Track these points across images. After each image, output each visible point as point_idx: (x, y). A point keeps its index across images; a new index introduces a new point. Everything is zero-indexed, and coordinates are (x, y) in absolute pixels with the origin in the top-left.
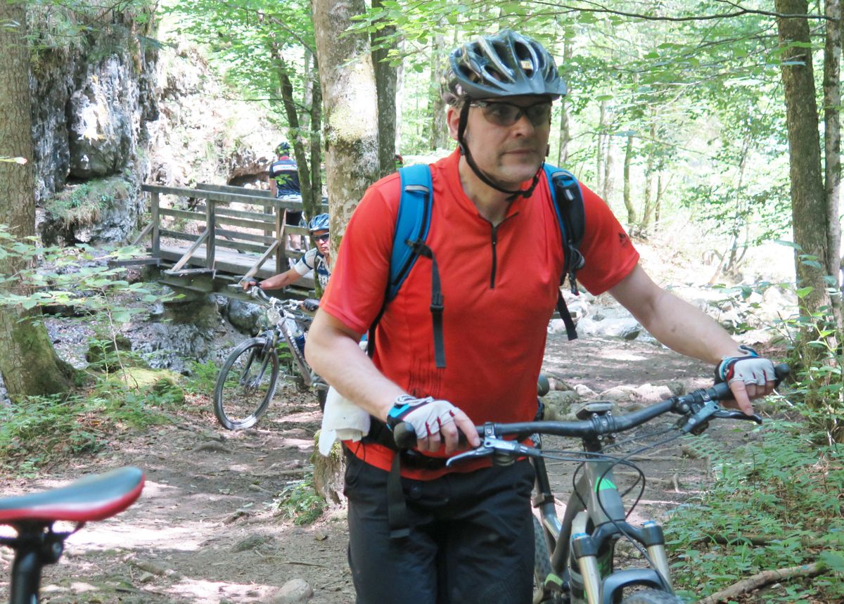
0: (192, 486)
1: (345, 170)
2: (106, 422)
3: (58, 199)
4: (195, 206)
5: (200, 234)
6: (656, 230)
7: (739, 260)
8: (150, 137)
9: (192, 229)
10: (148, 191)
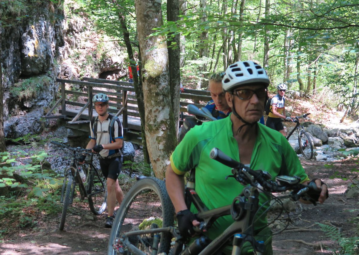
0: (79, 247)
1: (152, 91)
2: (37, 211)
3: (15, 87)
4: (83, 87)
5: (85, 103)
6: (313, 94)
7: (356, 108)
8: (61, 54)
9: (81, 99)
10: (60, 82)
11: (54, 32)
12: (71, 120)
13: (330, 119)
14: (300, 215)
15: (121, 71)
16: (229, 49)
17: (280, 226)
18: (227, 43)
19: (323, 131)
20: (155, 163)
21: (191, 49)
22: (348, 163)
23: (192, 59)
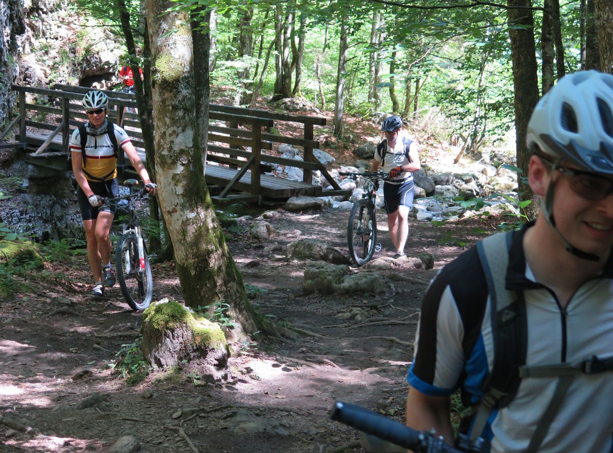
0: (48, 346)
1: (167, 103)
4: (54, 100)
5: (58, 125)
6: (414, 118)
7: (479, 142)
8: (19, 47)
9: (51, 118)
10: (17, 90)
11: (8, 12)
12: (35, 152)
13: (438, 157)
14: (392, 301)
15: (115, 76)
16: (285, 46)
17: (361, 316)
18: (282, 37)
19: (427, 175)
20: (169, 216)
21: (225, 43)
22: (465, 225)
23: (227, 60)
